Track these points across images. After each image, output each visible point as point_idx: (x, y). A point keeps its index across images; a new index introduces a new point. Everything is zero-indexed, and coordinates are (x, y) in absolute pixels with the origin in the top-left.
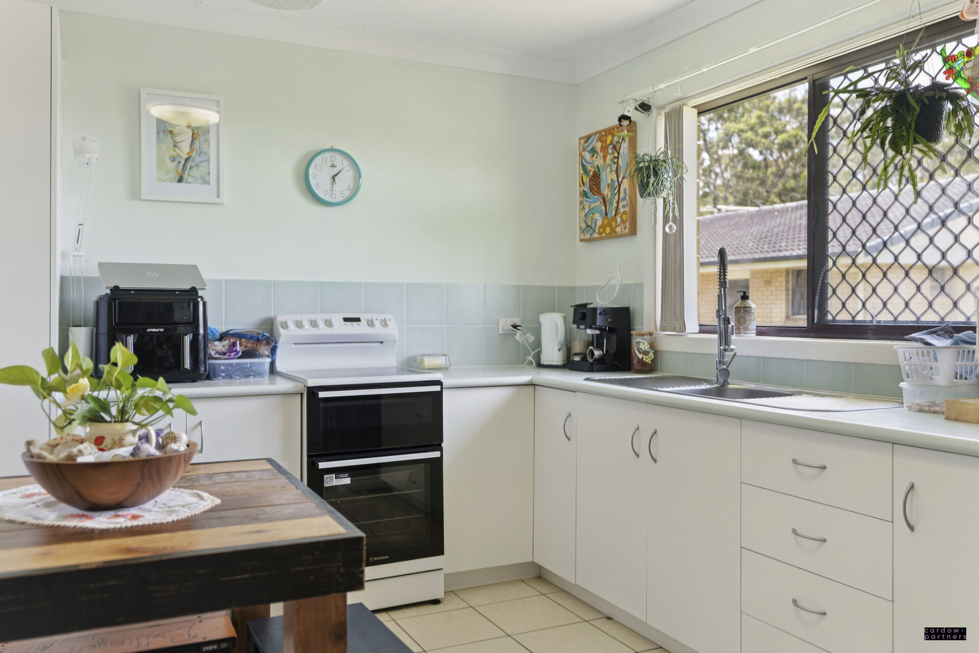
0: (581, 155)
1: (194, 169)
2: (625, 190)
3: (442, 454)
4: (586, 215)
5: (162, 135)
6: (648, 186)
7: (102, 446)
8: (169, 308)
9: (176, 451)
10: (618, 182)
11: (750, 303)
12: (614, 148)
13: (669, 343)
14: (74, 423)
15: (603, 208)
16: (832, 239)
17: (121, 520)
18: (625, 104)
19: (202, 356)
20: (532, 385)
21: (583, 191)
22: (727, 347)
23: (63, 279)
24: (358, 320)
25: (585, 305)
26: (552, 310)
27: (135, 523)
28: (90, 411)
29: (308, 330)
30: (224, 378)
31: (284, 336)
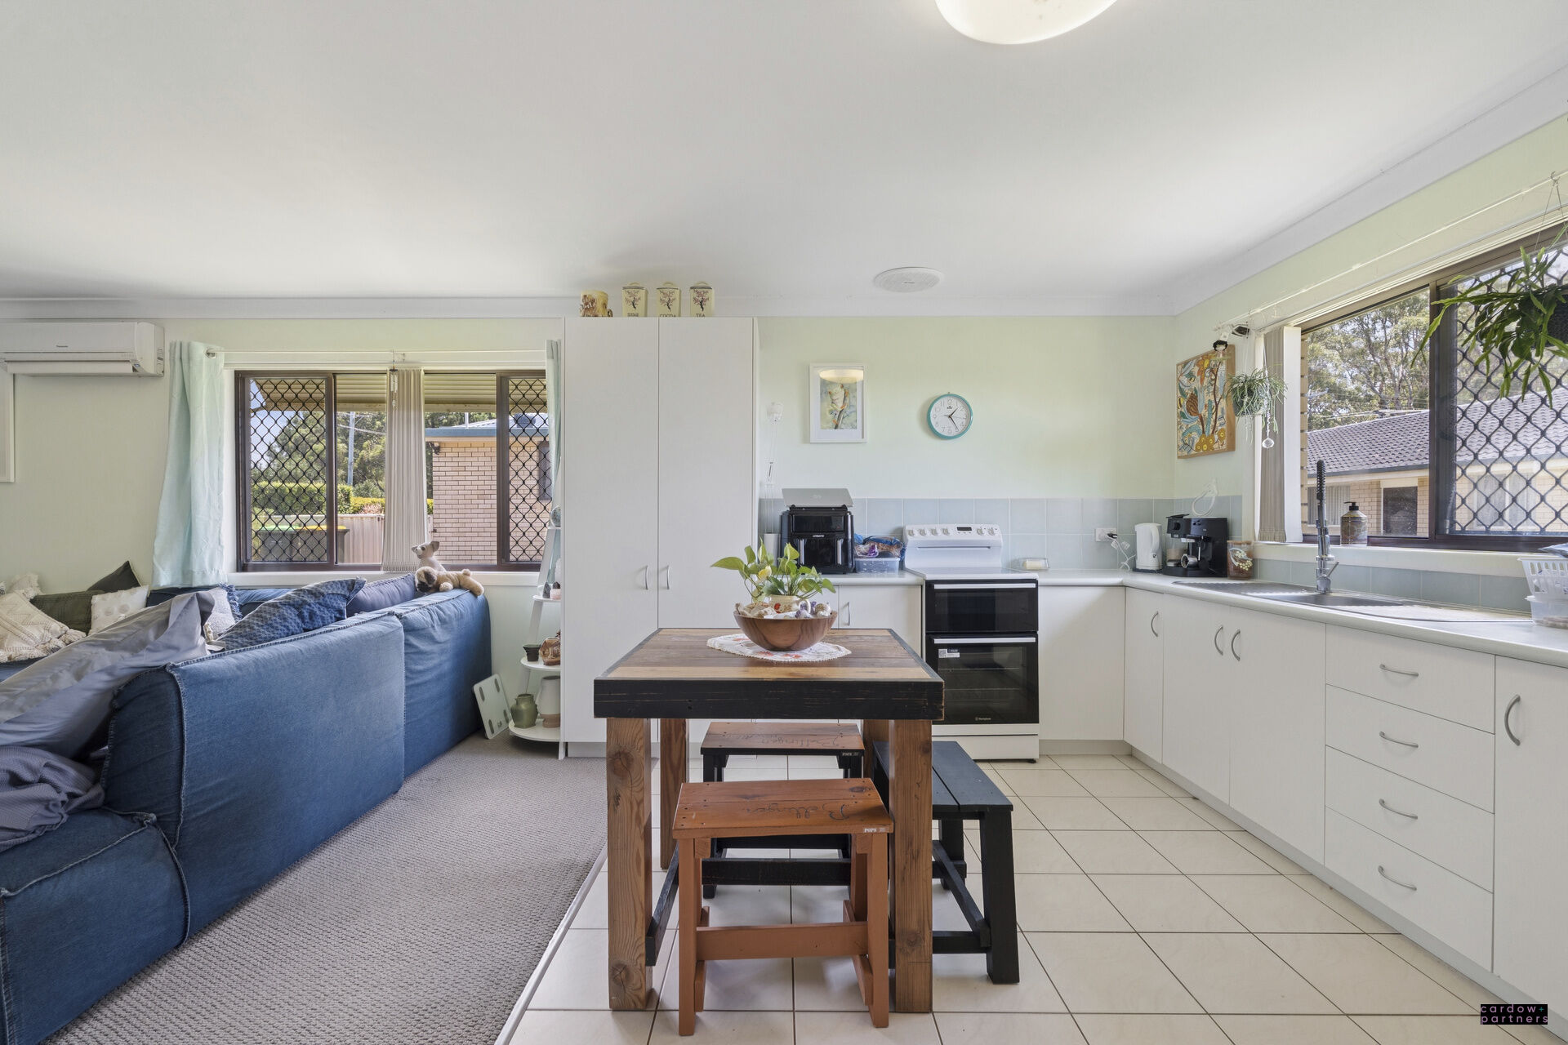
0: (1178, 379)
1: (846, 419)
2: (1223, 409)
3: (1037, 640)
4: (1183, 434)
5: (823, 395)
6: (1242, 406)
7: (779, 610)
8: (829, 520)
9: (823, 616)
10: (1216, 402)
11: (1360, 514)
12: (1212, 371)
13: (1269, 551)
14: (763, 594)
15: (1201, 427)
16: (1461, 447)
17: (789, 657)
18: (1220, 330)
19: (850, 555)
20: (1123, 586)
21: (1181, 412)
22: (1324, 556)
23: (761, 501)
24: (969, 529)
25: (1181, 516)
26: (1150, 521)
27: (796, 660)
28: (772, 587)
29: (929, 536)
30: (866, 571)
31: (911, 541)
